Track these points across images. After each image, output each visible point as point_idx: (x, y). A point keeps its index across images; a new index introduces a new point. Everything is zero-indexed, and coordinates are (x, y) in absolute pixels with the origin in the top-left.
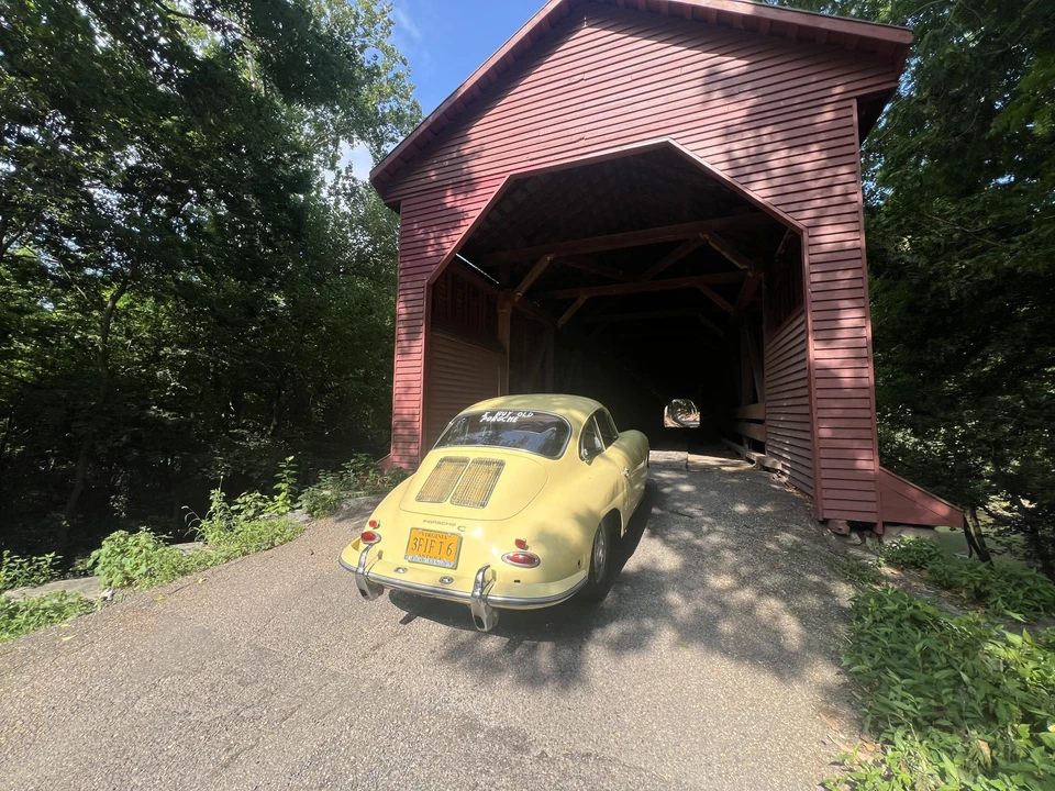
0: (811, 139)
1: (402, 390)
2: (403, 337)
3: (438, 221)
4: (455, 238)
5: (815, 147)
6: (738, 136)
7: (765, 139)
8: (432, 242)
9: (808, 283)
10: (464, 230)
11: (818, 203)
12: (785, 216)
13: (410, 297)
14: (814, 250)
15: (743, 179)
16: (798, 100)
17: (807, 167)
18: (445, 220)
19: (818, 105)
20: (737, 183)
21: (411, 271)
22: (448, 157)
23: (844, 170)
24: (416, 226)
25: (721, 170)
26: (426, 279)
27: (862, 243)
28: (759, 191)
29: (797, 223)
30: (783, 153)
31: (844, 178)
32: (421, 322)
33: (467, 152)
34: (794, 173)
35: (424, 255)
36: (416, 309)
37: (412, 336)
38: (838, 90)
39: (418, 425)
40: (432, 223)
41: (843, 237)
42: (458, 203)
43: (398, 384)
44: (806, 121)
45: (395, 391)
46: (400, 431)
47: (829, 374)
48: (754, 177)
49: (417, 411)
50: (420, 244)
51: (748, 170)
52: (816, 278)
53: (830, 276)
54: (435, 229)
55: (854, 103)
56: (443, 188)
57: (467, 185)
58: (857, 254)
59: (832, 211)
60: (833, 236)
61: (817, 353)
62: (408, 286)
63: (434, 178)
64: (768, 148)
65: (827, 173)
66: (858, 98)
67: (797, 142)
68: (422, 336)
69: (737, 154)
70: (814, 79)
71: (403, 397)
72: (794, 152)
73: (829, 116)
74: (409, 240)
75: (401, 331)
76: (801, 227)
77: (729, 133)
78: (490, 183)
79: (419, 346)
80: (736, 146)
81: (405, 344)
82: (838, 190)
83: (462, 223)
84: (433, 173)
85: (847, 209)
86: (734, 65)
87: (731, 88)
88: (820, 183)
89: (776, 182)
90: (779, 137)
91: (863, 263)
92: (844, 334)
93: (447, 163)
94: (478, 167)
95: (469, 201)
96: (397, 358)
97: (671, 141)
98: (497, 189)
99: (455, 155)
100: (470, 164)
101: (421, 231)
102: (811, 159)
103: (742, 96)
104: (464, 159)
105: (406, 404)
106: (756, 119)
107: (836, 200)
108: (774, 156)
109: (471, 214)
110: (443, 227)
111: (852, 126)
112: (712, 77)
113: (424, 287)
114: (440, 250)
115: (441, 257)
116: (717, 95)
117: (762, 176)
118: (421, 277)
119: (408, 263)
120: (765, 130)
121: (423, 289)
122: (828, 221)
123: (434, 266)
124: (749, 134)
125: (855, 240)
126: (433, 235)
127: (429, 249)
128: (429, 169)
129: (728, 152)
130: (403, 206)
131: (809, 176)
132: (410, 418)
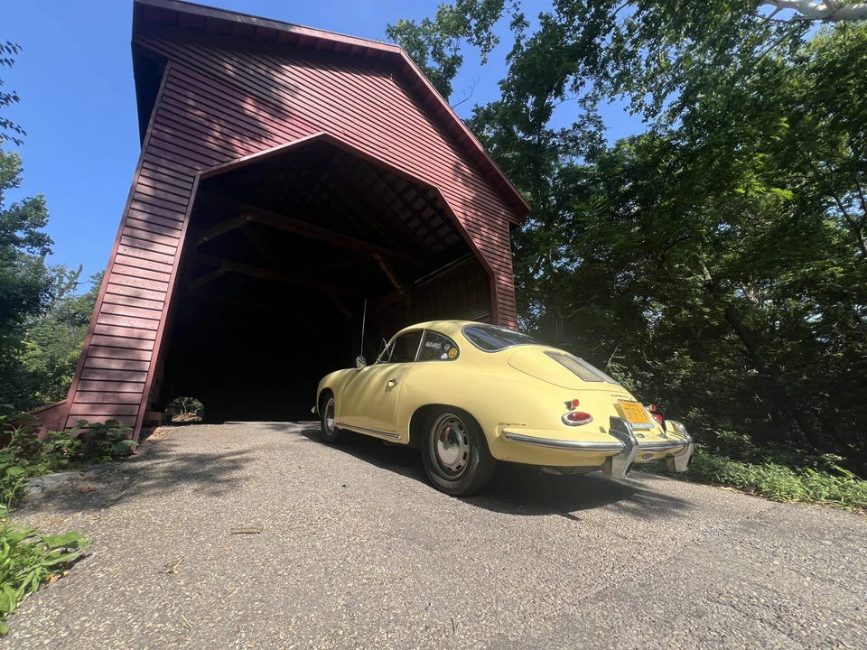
0: (495, 230)
1: (121, 301)
2: (138, 224)
3: (230, 119)
4: (252, 149)
5: (497, 235)
6: (469, 209)
7: (480, 218)
8: (217, 134)
9: (497, 302)
10: (266, 149)
11: (499, 262)
12: (488, 263)
14: (499, 286)
16: (490, 208)
17: (495, 243)
18: (240, 123)
19: (497, 215)
20: (470, 234)
21: (171, 147)
22: (253, 67)
23: (506, 251)
24: (191, 103)
25: (462, 221)
27: (513, 290)
28: (477, 243)
29: (492, 269)
30: (486, 230)
31: (507, 256)
32: (181, 217)
33: (278, 80)
34: (490, 242)
35: (200, 142)
36: (172, 198)
37: (157, 228)
38: (503, 213)
40: (220, 115)
41: (507, 284)
42: (261, 119)
44: (493, 220)
46: (99, 363)
48: (475, 235)
50: (196, 126)
51: (473, 229)
52: (500, 301)
53: (504, 302)
54: (222, 123)
55: (508, 223)
56: (245, 93)
57: (279, 112)
58: (512, 294)
59: (504, 269)
60: (505, 281)
62: (163, 162)
63: (231, 73)
64: (481, 223)
65: (501, 250)
67: (492, 228)
68: (181, 235)
69: (469, 218)
70: (495, 202)
72: (490, 232)
73: (501, 223)
74: (177, 110)
76: (494, 271)
77: (465, 203)
78: (302, 126)
79: (171, 246)
80: (468, 213)
81: (143, 235)
82: (505, 260)
83: (264, 140)
84: (229, 67)
85: (508, 271)
86: (467, 171)
87: (466, 182)
88: (499, 253)
89: (485, 243)
90: (484, 221)
93: (252, 72)
94: (288, 99)
95: (274, 125)
97: (438, 189)
98: (309, 135)
99: (263, 73)
100: (283, 94)
101: (199, 113)
102: (495, 239)
103: (470, 189)
104: (275, 85)
106: (476, 204)
107: (504, 265)
108: (483, 229)
109: (277, 139)
110: (237, 129)
111: (507, 233)
112: (457, 169)
113: (194, 178)
114: (228, 150)
115: (229, 159)
116: (460, 180)
117: (478, 236)
118: (189, 163)
119: (168, 136)
120: (479, 214)
121: (191, 180)
122: (502, 273)
123: (216, 163)
124: (473, 211)
125: (511, 287)
126: (218, 128)
127: (211, 139)
128: (226, 60)
129: (465, 214)
130: (172, 68)
131: (495, 247)
132: (132, 343)
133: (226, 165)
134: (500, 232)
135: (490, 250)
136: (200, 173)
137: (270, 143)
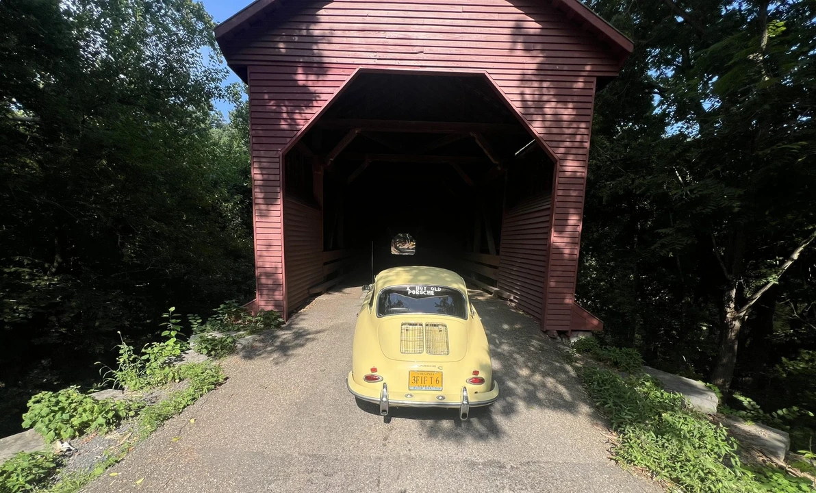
0: (569, 99)
1: (264, 248)
2: (260, 201)
3: (291, 97)
4: (308, 116)
5: (570, 105)
6: (529, 84)
7: (545, 91)
8: (285, 115)
9: (556, 195)
10: (317, 111)
11: (568, 144)
12: (549, 149)
13: (265, 165)
14: (561, 175)
15: (529, 118)
16: (566, 68)
17: (565, 118)
18: (297, 97)
19: (576, 74)
20: (526, 119)
21: (264, 140)
22: (297, 32)
23: (583, 125)
24: (266, 97)
25: (516, 106)
26: (281, 151)
27: (585, 175)
28: (537, 128)
29: (555, 155)
30: (553, 105)
31: (583, 131)
32: (278, 190)
33: (316, 33)
34: (557, 119)
35: (277, 127)
36: (272, 177)
37: (269, 201)
38: (588, 68)
39: (281, 276)
40: (284, 96)
41: (576, 169)
42: (310, 83)
43: (259, 242)
44: (568, 85)
45: (257, 248)
46: (264, 282)
47: (559, 251)
48: (535, 117)
49: (280, 265)
50: (272, 115)
51: (532, 111)
52: (560, 193)
53: (567, 193)
54: (287, 103)
55: (595, 80)
56: (293, 65)
57: (320, 68)
58: (582, 181)
59: (574, 151)
60: (572, 167)
61: (556, 239)
62: (262, 154)
63: (283, 51)
64: (545, 98)
65: (575, 125)
66: (598, 77)
67: (562, 99)
68: (280, 202)
69: (528, 97)
70: (577, 55)
71: (265, 253)
72: (559, 106)
73: (581, 85)
74: (260, 109)
75: (258, 195)
76: (556, 158)
77: (524, 79)
78: (341, 71)
79: (277, 210)
80: (527, 91)
81: (263, 207)
82: (578, 138)
83: (315, 104)
84: (281, 45)
85: (581, 151)
86: (533, 26)
87: (529, 46)
88: (570, 131)
89: (548, 124)
90: (553, 92)
91: (583, 187)
92: (569, 229)
93: (296, 39)
94: (329, 52)
95: (320, 84)
96: (256, 219)
97: (487, 75)
98: (348, 79)
99: (304, 32)
100: (321, 46)
101: (272, 103)
102: (567, 113)
103: (534, 53)
104: (314, 40)
105: (268, 259)
106: (542, 73)
107: (577, 144)
108: (548, 105)
109: (323, 97)
110: (296, 103)
111: (591, 96)
112: (518, 30)
113: (279, 158)
114: (293, 123)
115: (295, 132)
116: (519, 46)
117: (540, 118)
118: (274, 147)
119: (261, 132)
120: (545, 84)
121: (277, 160)
122: (571, 157)
123: (288, 140)
124: (536, 84)
125: (582, 172)
126: (284, 109)
127: (283, 122)
128: (278, 40)
129: (522, 94)
130: (250, 73)
131: (565, 125)
132: (273, 271)
133: (294, 139)
134: (576, 99)
135: (555, 131)
136: (281, 153)
137: (320, 103)
